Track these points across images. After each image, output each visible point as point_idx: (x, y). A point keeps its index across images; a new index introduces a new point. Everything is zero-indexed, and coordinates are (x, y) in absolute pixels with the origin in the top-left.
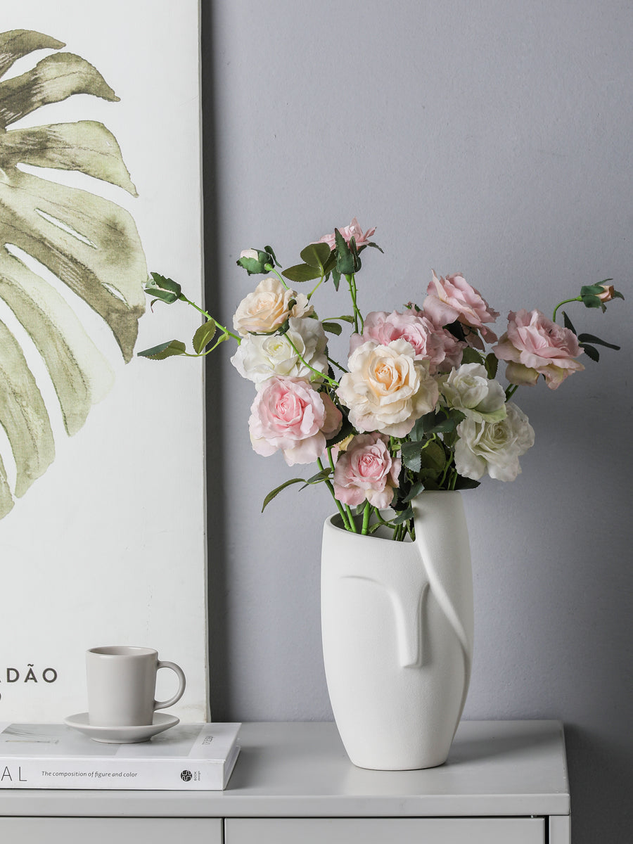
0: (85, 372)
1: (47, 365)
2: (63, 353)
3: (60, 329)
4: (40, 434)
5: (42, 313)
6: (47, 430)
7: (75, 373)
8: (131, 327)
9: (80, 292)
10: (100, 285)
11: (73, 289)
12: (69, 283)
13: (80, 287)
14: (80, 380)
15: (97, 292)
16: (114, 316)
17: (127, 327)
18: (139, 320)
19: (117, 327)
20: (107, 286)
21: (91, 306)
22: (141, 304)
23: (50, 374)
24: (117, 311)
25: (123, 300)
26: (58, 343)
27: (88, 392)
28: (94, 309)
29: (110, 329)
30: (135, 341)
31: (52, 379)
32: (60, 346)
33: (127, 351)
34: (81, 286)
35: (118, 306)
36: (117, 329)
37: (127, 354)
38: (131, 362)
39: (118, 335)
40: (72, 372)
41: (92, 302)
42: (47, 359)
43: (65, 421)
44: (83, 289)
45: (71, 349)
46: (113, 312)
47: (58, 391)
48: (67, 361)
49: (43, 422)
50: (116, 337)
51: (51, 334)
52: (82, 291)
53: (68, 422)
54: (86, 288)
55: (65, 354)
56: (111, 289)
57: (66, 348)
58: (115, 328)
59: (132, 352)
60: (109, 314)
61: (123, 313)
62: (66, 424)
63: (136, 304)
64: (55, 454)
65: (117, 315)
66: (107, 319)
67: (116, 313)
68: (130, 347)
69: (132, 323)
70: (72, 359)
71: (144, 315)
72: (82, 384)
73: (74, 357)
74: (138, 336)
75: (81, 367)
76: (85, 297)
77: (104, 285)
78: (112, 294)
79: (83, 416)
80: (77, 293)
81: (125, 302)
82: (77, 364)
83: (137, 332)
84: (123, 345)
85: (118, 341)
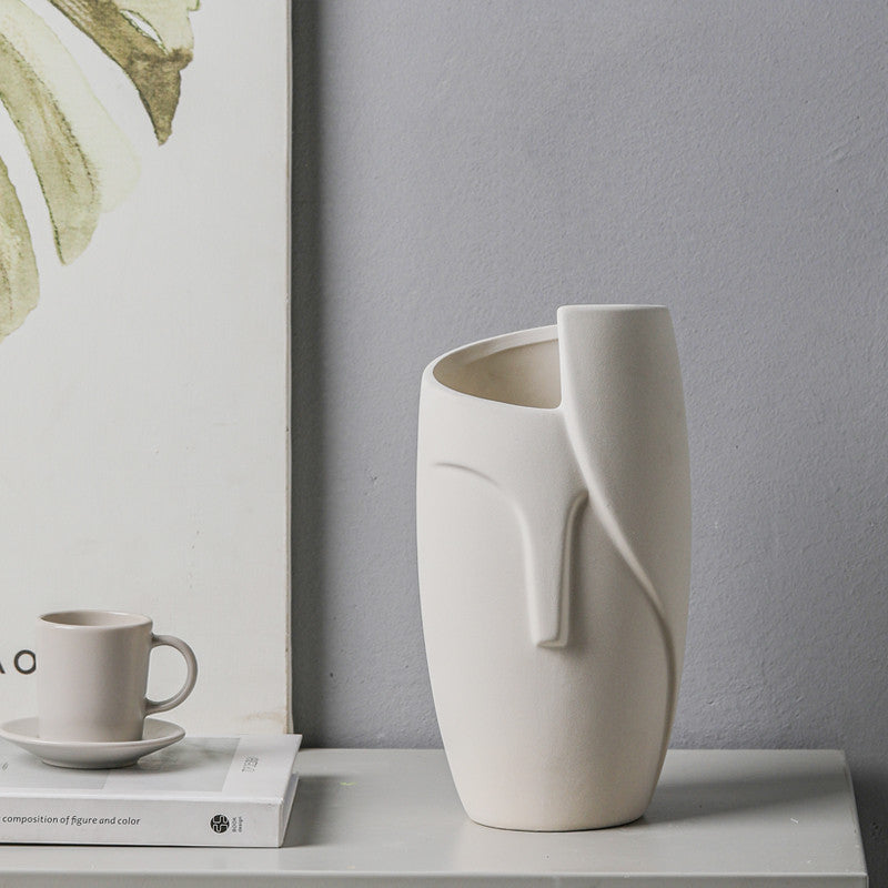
0: (92, 157)
1: (28, 145)
2: (54, 126)
3: (49, 87)
4: (15, 259)
5: (20, 59)
6: (27, 254)
7: (75, 160)
8: (168, 83)
9: (83, 24)
10: (117, 13)
11: (73, 20)
12: (67, 10)
13: (85, 16)
14: (82, 170)
15: (112, 26)
16: (141, 65)
17: (162, 85)
18: (182, 72)
19: (145, 83)
20: (130, 16)
21: (103, 48)
22: (186, 46)
23: (33, 160)
24: (146, 57)
25: (156, 38)
26: (45, 107)
27: (96, 192)
28: (107, 53)
29: (133, 87)
30: (174, 108)
31: (35, 169)
32: (49, 116)
33: (161, 123)
34: (86, 14)
35: (148, 49)
36: (146, 87)
37: (163, 130)
38: (167, 144)
39: (148, 99)
40: (70, 158)
41: (105, 42)
42: (28, 136)
43: (57, 239)
44: (91, 20)
45: (67, 120)
46: (138, 58)
47: (46, 189)
48: (62, 140)
49: (19, 240)
50: (144, 100)
51: (35, 94)
52: (88, 23)
53: (61, 241)
54: (94, 18)
55: (57, 127)
56: (137, 21)
57: (59, 117)
58: (143, 86)
59: (170, 126)
60: (132, 62)
61: (156, 61)
62: (58, 243)
63: (177, 47)
64: (38, 293)
65: (146, 63)
66: (129, 70)
67: (145, 60)
68: (166, 118)
69: (171, 78)
70: (70, 137)
71: (190, 64)
72: (85, 177)
73: (74, 133)
74: (180, 99)
75: (85, 150)
76: (93, 34)
77: (126, 13)
78: (137, 29)
79: (88, 231)
80: (79, 26)
81: (159, 42)
82: (77, 145)
83: (179, 94)
84: (155, 114)
85: (147, 106)
